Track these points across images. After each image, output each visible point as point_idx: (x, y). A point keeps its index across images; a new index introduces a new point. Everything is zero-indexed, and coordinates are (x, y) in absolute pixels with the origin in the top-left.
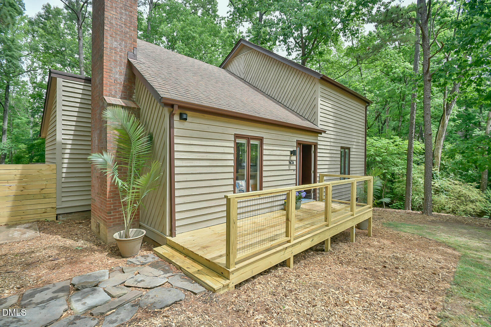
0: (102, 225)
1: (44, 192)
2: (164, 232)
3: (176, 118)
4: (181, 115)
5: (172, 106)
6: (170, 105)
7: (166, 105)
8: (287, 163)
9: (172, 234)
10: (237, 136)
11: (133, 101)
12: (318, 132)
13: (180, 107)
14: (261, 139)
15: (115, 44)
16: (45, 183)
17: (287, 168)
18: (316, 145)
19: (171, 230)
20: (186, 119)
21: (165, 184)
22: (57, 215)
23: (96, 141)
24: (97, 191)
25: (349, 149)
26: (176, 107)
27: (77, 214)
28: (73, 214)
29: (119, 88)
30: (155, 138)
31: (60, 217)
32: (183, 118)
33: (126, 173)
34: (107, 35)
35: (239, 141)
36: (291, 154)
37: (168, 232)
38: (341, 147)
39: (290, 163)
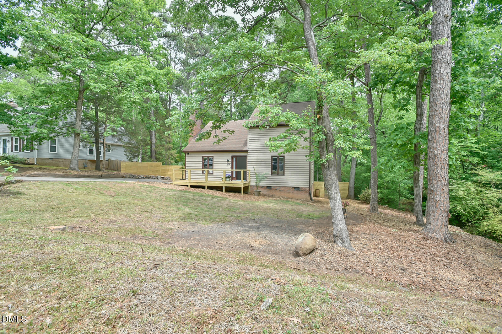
3: (187, 154)
5: (185, 152)
8: (226, 164)
10: (203, 157)
12: (246, 151)
14: (213, 157)
17: (226, 166)
18: (246, 156)
20: (189, 154)
25: (284, 156)
38: (272, 157)
39: (228, 164)
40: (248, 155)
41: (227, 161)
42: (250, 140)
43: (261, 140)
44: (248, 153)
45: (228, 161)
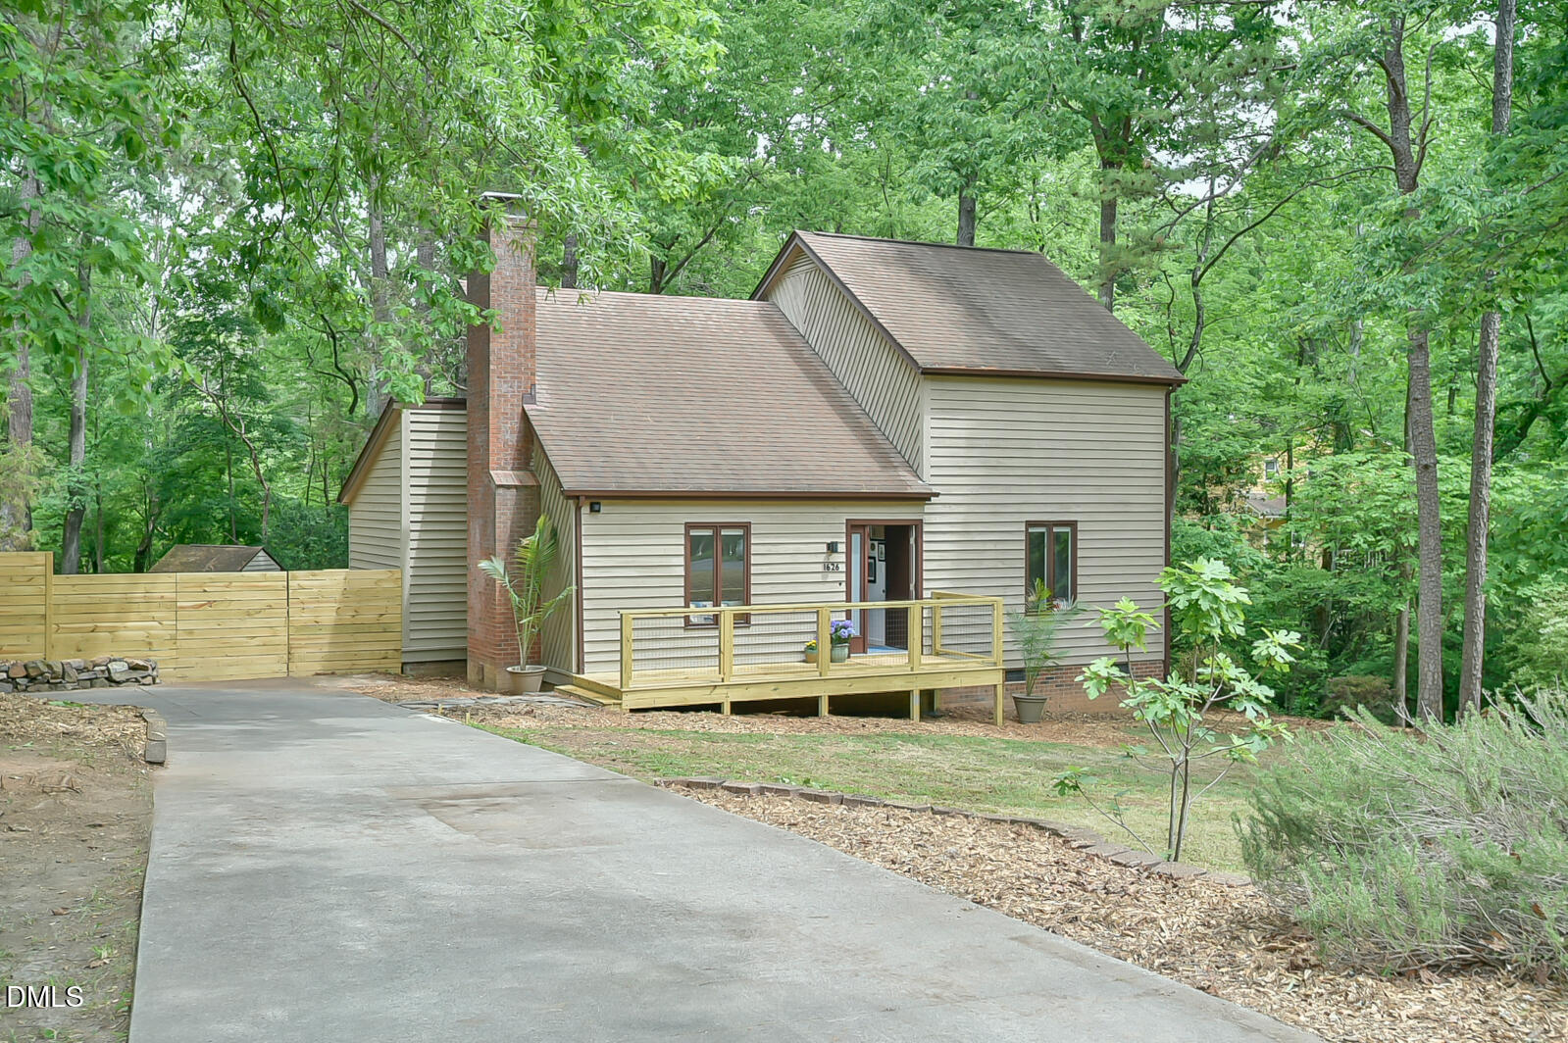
0: (487, 667)
1: (384, 619)
2: (569, 669)
3: (586, 510)
4: (592, 506)
5: (578, 497)
6: (575, 497)
7: (568, 497)
8: (820, 568)
9: (580, 670)
10: (689, 526)
11: (531, 471)
12: (923, 498)
13: (587, 497)
14: (746, 527)
15: (505, 388)
16: (385, 603)
17: (818, 578)
18: (919, 524)
19: (578, 666)
20: (599, 511)
21: (570, 605)
22: (404, 664)
23: (478, 535)
24: (477, 616)
25: (1073, 524)
26: (582, 499)
27: (432, 666)
28: (427, 665)
29: (510, 454)
30: (560, 535)
31: (407, 668)
32: (594, 509)
33: (521, 586)
34: (493, 377)
35: (693, 533)
36: (828, 549)
37: (574, 669)
38: (1029, 524)
39: (829, 567)
40: (927, 519)
41: (824, 548)
42: (934, 443)
43: (983, 443)
44: (928, 508)
45: (832, 548)
